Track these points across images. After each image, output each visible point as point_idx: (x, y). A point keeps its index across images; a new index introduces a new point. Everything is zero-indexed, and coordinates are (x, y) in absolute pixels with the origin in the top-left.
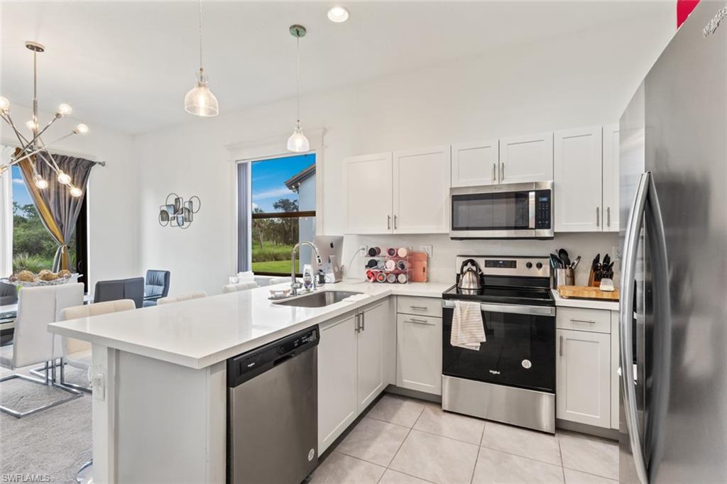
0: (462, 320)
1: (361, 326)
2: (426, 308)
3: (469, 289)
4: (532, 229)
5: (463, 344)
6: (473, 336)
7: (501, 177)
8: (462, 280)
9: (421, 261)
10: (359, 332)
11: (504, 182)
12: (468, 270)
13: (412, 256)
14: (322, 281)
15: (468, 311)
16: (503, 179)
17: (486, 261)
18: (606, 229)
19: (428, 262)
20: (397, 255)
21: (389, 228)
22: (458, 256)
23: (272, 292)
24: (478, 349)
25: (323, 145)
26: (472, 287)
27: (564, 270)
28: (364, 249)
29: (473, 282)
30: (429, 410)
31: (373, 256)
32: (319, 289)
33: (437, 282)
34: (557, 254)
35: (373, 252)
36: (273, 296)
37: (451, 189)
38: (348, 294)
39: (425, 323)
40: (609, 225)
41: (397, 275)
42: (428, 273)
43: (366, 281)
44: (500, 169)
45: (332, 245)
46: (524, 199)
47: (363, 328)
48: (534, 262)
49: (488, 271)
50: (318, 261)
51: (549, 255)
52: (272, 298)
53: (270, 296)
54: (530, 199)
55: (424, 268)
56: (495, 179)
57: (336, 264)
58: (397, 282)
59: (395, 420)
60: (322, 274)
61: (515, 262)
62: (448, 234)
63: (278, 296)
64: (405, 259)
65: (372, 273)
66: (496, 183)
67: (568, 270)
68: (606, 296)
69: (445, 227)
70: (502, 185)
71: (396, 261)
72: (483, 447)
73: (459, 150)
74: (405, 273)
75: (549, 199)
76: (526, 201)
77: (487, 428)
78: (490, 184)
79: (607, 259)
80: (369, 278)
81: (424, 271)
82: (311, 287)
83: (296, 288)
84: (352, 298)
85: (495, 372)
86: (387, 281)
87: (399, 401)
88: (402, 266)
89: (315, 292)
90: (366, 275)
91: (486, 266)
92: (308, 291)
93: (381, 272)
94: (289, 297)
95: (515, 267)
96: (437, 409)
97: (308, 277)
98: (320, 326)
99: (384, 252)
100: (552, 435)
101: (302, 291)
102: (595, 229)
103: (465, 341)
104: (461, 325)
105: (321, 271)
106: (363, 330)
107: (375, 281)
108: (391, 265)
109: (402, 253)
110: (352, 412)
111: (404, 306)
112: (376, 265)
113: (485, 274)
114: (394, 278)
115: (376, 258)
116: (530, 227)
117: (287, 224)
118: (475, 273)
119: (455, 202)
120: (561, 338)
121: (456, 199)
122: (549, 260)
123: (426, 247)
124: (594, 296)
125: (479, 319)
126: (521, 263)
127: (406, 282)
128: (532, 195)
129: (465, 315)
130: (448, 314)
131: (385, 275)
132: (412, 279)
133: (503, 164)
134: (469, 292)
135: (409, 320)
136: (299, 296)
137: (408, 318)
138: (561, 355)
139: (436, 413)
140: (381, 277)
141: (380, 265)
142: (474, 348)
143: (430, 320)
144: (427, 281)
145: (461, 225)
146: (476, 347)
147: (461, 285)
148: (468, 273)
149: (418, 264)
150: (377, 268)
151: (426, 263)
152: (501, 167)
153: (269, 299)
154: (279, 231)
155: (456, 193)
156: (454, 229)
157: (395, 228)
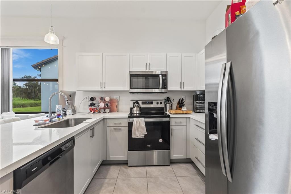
0: (137, 126)
1: (93, 134)
2: (121, 123)
3: (137, 114)
4: (161, 89)
5: (138, 136)
6: (142, 132)
7: (149, 68)
8: (133, 110)
9: (115, 103)
10: (92, 138)
11: (150, 70)
12: (136, 106)
13: (112, 101)
14: (65, 114)
15: (140, 122)
16: (150, 69)
17: (142, 102)
18: (183, 90)
19: (118, 103)
20: (105, 100)
21: (101, 88)
22: (131, 100)
23: (36, 121)
24: (143, 138)
25: (62, 45)
26: (137, 113)
27: (169, 104)
28: (86, 98)
29: (138, 111)
30: (123, 168)
31: (93, 101)
32: (65, 118)
33: (122, 112)
34: (166, 99)
35: (92, 99)
36: (37, 123)
37: (130, 72)
38: (84, 119)
39: (120, 130)
40: (183, 88)
41: (105, 109)
42: (118, 108)
43: (89, 113)
44: (148, 65)
45: (70, 96)
46: (157, 77)
47: (94, 135)
48: (159, 102)
49: (143, 106)
50: (67, 103)
51: (164, 99)
52: (36, 125)
53: (35, 123)
54: (160, 78)
55: (116, 106)
56: (147, 69)
57: (72, 105)
58: (105, 112)
59: (108, 176)
60: (65, 110)
61: (153, 102)
62: (128, 91)
63: (41, 123)
64: (108, 102)
65: (92, 109)
66: (147, 70)
67: (170, 105)
68: (185, 112)
69: (127, 88)
70: (149, 71)
71: (104, 103)
72: (148, 177)
73: (133, 56)
74: (109, 108)
75: (166, 78)
76: (159, 78)
77: (147, 169)
78: (145, 71)
79: (183, 100)
80: (91, 111)
81: (116, 107)
82: (61, 117)
83: (52, 118)
84: (87, 121)
85: (149, 146)
86: (100, 112)
87: (108, 167)
88: (107, 105)
89: (63, 120)
90: (89, 110)
91: (142, 104)
92: (59, 120)
93: (96, 108)
94: (48, 123)
95: (153, 104)
96: (126, 166)
97: (59, 112)
98: (75, 137)
99: (98, 99)
100: (169, 165)
101: (56, 120)
102: (179, 89)
103: (138, 135)
104: (137, 129)
105: (64, 109)
106: (94, 136)
107: (94, 113)
108: (102, 105)
109: (107, 99)
110: (89, 179)
111: (110, 123)
112: (94, 105)
113: (142, 107)
114: (103, 111)
115: (94, 102)
116: (160, 88)
117: (29, 88)
118: (138, 107)
119: (131, 77)
120: (172, 129)
121: (132, 76)
122: (164, 101)
123: (117, 97)
124: (181, 113)
125: (144, 125)
126: (155, 103)
127: (109, 112)
128: (160, 76)
129: (138, 124)
130: (130, 125)
131: (99, 109)
132: (111, 111)
133: (150, 63)
134: (137, 115)
135: (113, 129)
136: (54, 123)
137: (113, 128)
138: (172, 135)
139: (126, 168)
140: (97, 111)
141: (96, 105)
142: (142, 138)
143: (122, 128)
144: (118, 112)
145: (134, 87)
146: (143, 137)
147: (133, 112)
148: (136, 107)
149: (114, 104)
150: (95, 106)
151: (117, 104)
152: (149, 65)
153: (34, 125)
154: (24, 92)
155: (132, 74)
156: (131, 88)
157: (104, 88)
